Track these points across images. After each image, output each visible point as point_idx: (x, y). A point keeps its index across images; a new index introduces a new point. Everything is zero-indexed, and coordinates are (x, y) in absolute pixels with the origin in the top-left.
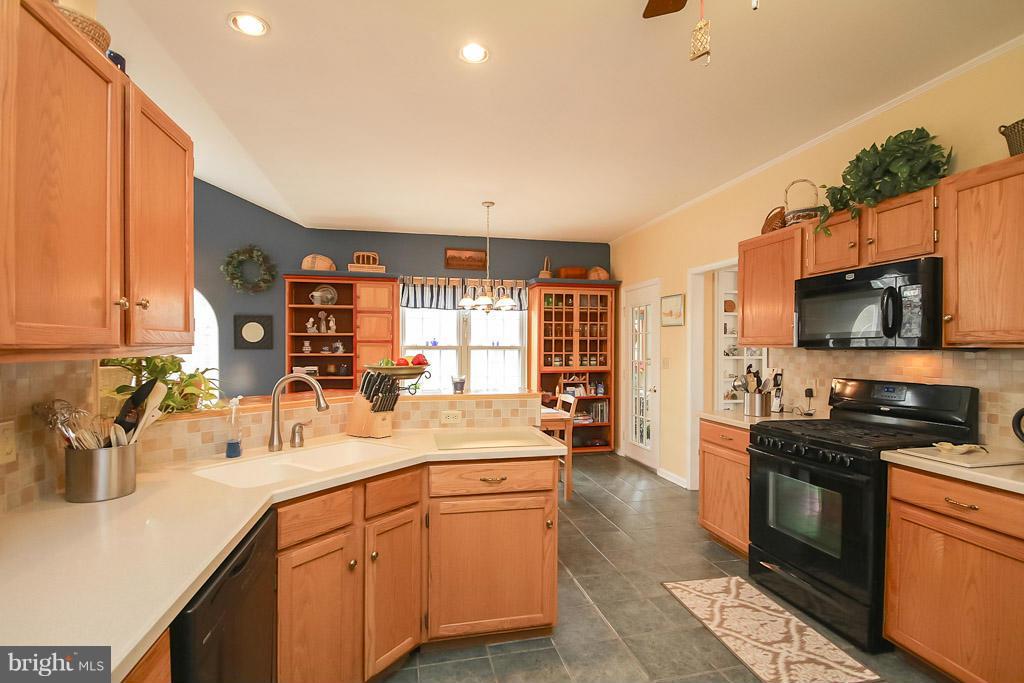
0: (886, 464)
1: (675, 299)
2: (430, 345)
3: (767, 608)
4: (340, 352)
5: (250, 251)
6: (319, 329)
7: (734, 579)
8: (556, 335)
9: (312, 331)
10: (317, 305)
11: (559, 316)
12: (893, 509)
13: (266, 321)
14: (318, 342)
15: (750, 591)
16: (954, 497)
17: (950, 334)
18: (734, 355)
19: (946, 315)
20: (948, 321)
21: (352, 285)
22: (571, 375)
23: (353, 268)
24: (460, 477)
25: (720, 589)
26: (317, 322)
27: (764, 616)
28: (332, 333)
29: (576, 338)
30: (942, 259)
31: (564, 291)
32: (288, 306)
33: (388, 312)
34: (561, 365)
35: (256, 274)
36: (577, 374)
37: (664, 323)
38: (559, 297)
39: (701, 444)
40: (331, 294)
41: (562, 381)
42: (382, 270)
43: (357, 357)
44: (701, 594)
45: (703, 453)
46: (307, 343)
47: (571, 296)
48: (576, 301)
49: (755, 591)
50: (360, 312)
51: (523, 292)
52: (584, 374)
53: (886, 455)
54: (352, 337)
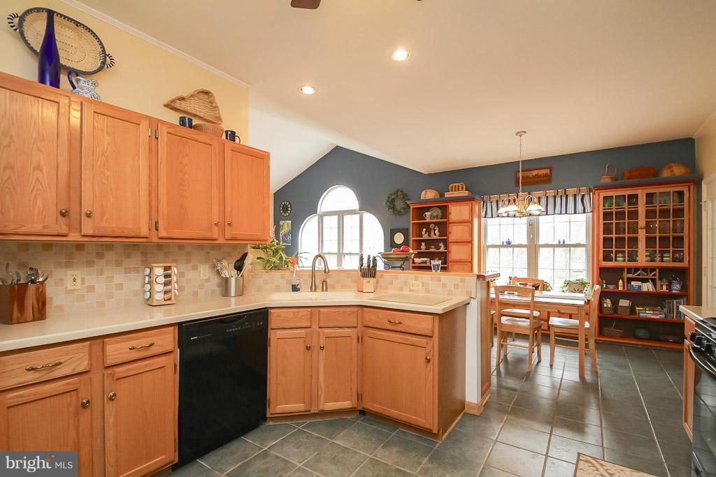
2: (505, 244)
4: (442, 249)
5: (396, 193)
6: (429, 235)
8: (617, 233)
9: (425, 236)
10: (428, 220)
11: (620, 215)
13: (405, 232)
14: (429, 242)
21: (446, 206)
22: (636, 269)
23: (447, 195)
24: (378, 317)
26: (429, 231)
28: (437, 237)
29: (642, 234)
31: (627, 192)
32: (412, 222)
33: (469, 222)
34: (624, 261)
35: (399, 204)
36: (645, 269)
38: (620, 198)
40: (437, 212)
41: (626, 275)
42: (466, 193)
43: (449, 252)
46: (423, 244)
47: (636, 196)
48: (642, 201)
50: (451, 223)
51: (586, 197)
52: (653, 269)
54: (446, 239)
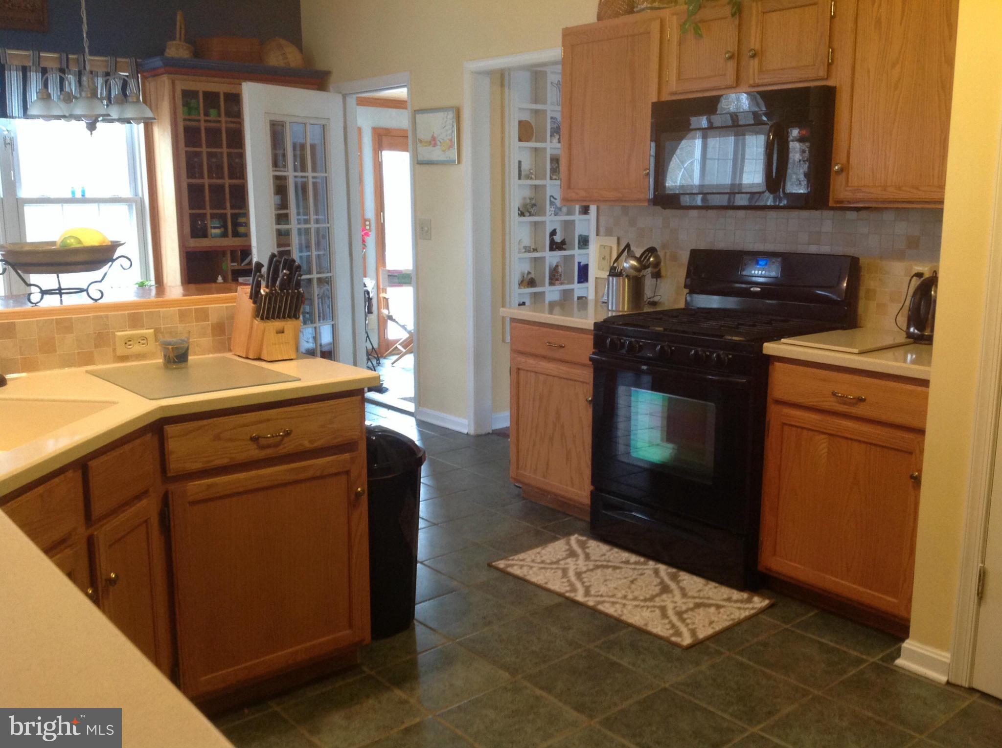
0: (770, 359)
1: (441, 115)
3: (627, 562)
7: (573, 539)
8: (210, 177)
11: (214, 136)
12: (775, 415)
15: (597, 548)
16: (841, 390)
17: (840, 189)
18: (531, 215)
19: (837, 164)
20: (837, 172)
24: (217, 438)
25: (564, 554)
27: (628, 572)
30: (835, 88)
31: (220, 86)
34: (224, 235)
37: (420, 158)
38: (211, 99)
39: (512, 359)
44: (544, 566)
45: (517, 371)
49: (604, 548)
53: (770, 348)
